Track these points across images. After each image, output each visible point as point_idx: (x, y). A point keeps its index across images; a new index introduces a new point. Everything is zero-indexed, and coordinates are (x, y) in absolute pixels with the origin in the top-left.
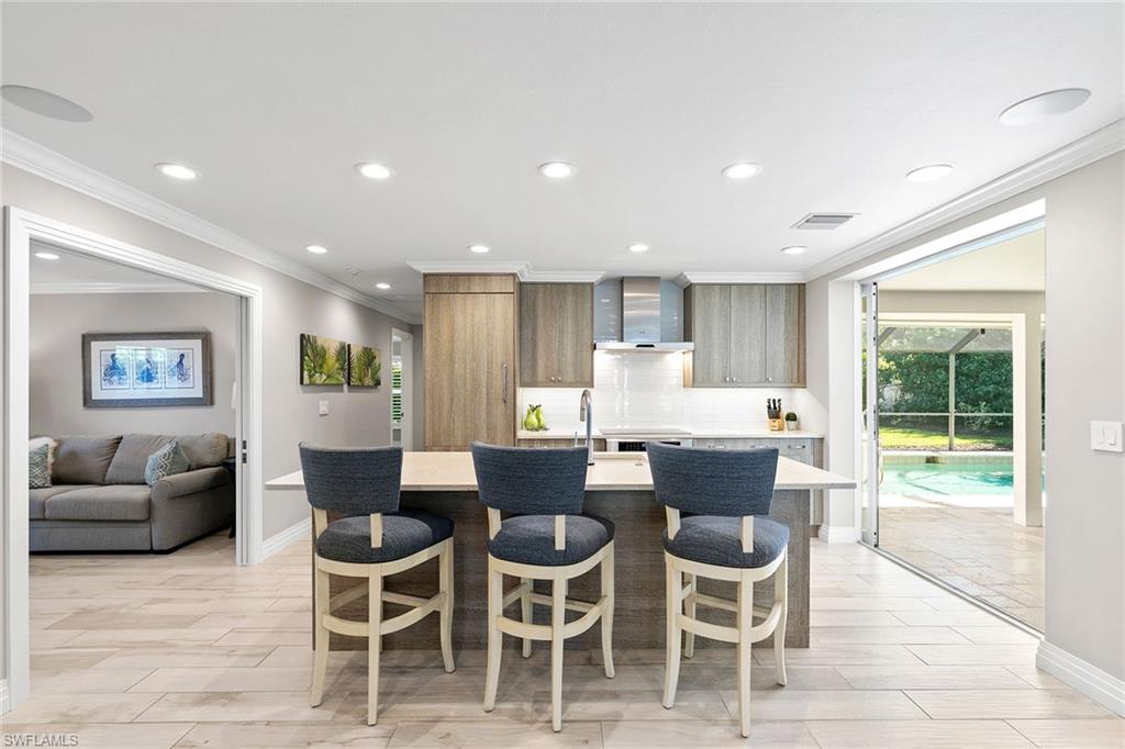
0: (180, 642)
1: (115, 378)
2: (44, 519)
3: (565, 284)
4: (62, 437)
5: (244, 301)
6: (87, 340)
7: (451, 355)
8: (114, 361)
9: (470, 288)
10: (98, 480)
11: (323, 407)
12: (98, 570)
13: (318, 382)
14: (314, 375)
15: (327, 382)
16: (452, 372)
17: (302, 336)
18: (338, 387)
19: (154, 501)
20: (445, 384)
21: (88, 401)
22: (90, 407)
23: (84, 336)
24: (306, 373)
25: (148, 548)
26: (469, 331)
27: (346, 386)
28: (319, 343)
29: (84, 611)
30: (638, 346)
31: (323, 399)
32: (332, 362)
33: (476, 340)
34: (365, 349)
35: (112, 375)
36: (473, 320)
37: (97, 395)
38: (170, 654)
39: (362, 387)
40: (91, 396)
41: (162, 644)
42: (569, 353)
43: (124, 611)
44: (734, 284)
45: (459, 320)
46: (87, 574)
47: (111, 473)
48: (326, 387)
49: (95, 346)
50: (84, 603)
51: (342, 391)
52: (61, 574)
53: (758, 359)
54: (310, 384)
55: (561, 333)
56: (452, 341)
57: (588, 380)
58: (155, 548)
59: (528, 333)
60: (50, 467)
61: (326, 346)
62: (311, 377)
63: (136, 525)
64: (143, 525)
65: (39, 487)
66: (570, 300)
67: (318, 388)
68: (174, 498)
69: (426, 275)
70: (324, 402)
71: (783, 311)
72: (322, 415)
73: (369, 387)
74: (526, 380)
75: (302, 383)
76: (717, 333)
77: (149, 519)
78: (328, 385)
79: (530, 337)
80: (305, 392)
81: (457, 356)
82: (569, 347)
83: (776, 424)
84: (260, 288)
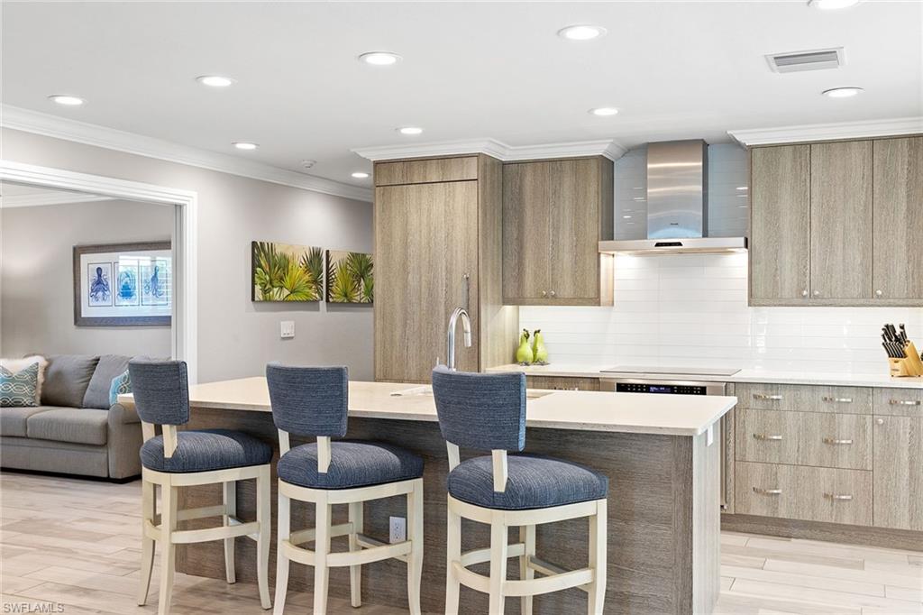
0: (80, 551)
1: (100, 294)
2: (26, 437)
3: (561, 160)
4: (52, 356)
5: (178, 208)
6: (78, 251)
7: (404, 263)
8: (100, 276)
9: (425, 177)
10: (77, 403)
11: (287, 328)
12: (64, 491)
13: (277, 298)
14: (270, 290)
15: (289, 298)
16: (405, 286)
17: (254, 243)
18: (311, 304)
19: (111, 426)
20: (397, 299)
21: (79, 320)
22: (79, 326)
23: (75, 249)
24: (258, 288)
25: (106, 476)
26: (424, 232)
27: (323, 304)
28: (278, 250)
29: (30, 520)
30: (658, 245)
31: (285, 320)
32: (298, 272)
33: (432, 245)
34: (355, 256)
35: (97, 291)
36: (429, 216)
37: (86, 312)
38: (69, 558)
39: (348, 303)
40: (80, 315)
41: (69, 551)
42: (567, 258)
43: (58, 524)
44: (816, 143)
45: (414, 219)
46: (50, 493)
47: (88, 396)
48: (287, 303)
49: (85, 259)
50: (31, 513)
51: (318, 310)
52: (32, 491)
53: (858, 260)
54: (265, 300)
55: (556, 228)
56: (406, 245)
57: (592, 295)
58: (111, 476)
59: (512, 231)
60: (40, 387)
61: (289, 254)
62: (265, 292)
63: (94, 450)
64: (101, 450)
65: (27, 406)
66: (568, 181)
67: (277, 305)
68: (127, 424)
69: (377, 164)
70: (287, 323)
71: (904, 181)
72: (283, 339)
73: (360, 304)
74: (510, 295)
75: (253, 299)
76: (788, 221)
77: (105, 445)
78: (290, 301)
79: (515, 236)
80: (257, 310)
81: (412, 264)
82: (567, 249)
83: (898, 366)
84: (194, 194)
